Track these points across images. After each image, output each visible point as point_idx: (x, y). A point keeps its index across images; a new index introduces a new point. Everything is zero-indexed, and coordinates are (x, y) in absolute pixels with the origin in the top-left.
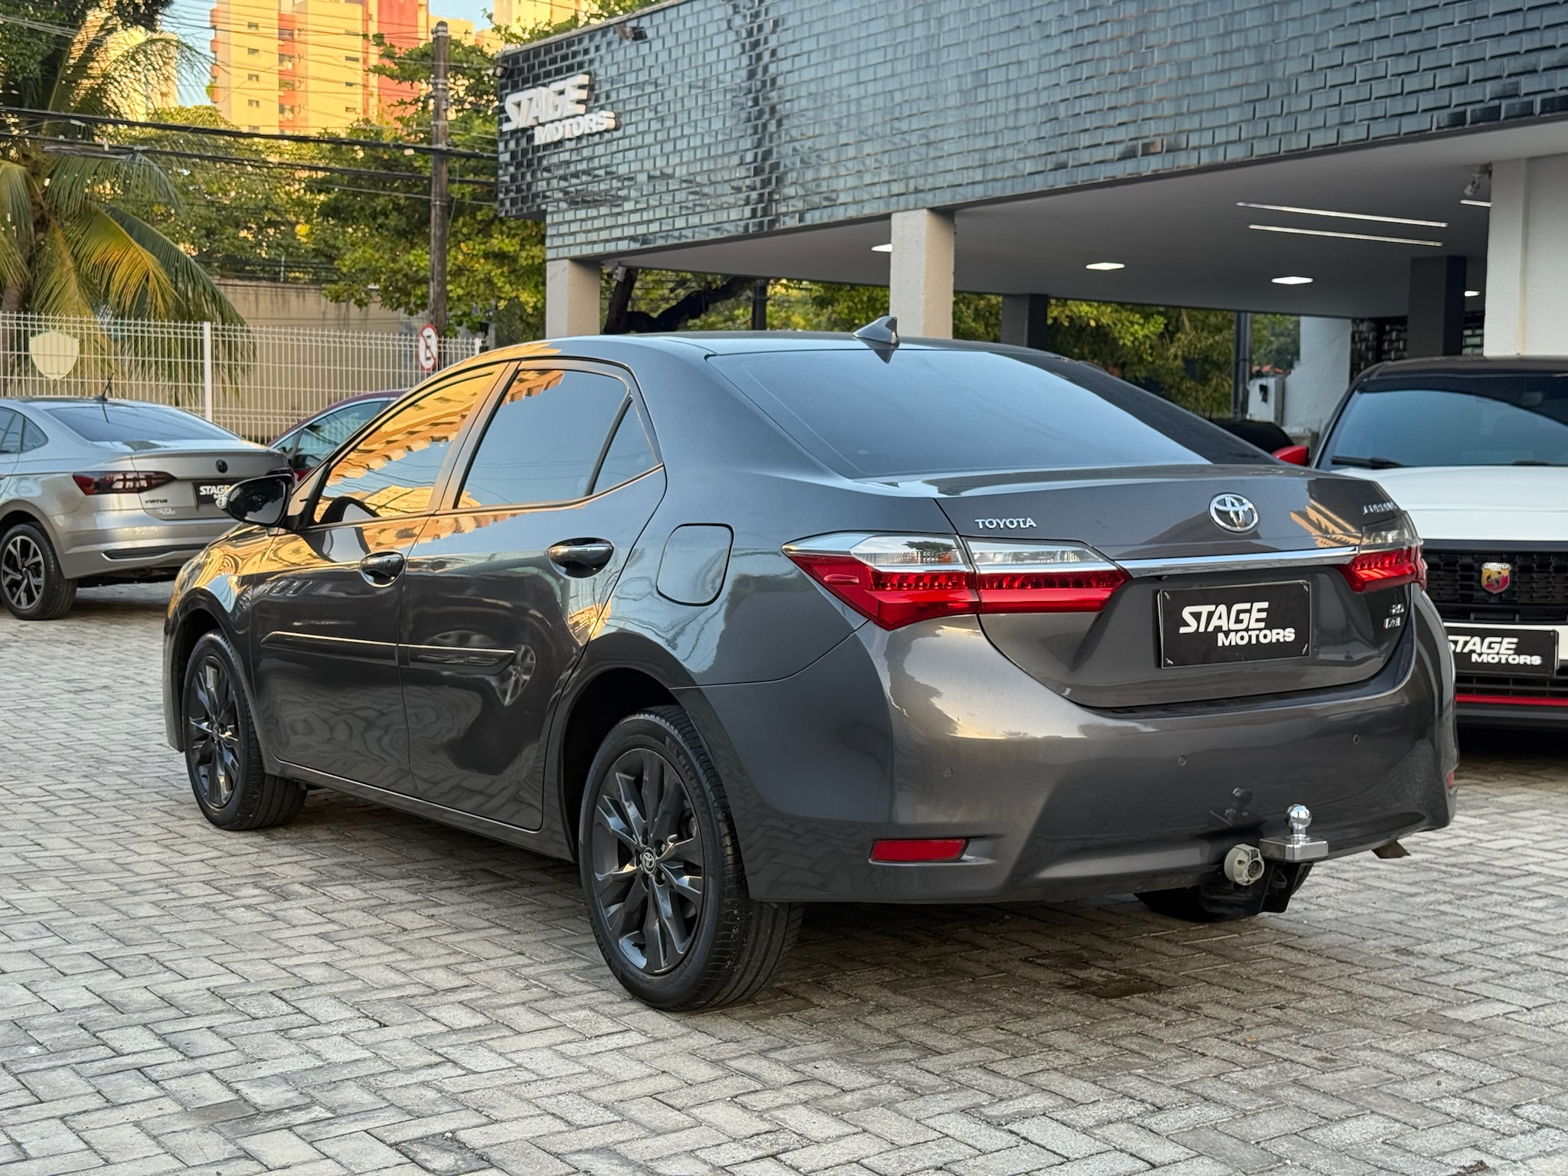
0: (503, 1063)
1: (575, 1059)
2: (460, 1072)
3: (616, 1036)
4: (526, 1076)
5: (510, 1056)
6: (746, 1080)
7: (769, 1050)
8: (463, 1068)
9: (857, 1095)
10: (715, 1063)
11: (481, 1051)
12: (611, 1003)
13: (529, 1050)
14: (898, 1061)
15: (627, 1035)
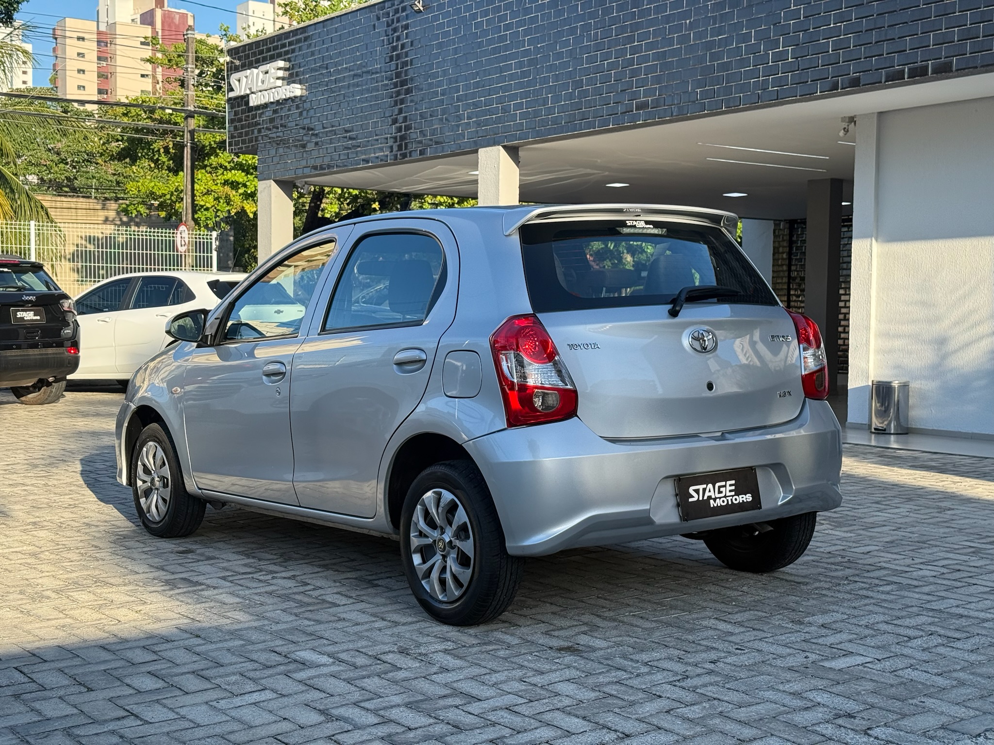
0: (172, 715)
1: (223, 712)
2: (139, 723)
3: (255, 694)
4: (187, 724)
5: (176, 710)
6: (342, 723)
7: (361, 702)
8: (141, 720)
9: (419, 732)
10: (322, 712)
11: (157, 707)
12: (256, 670)
13: (192, 705)
14: (451, 706)
15: (263, 693)
